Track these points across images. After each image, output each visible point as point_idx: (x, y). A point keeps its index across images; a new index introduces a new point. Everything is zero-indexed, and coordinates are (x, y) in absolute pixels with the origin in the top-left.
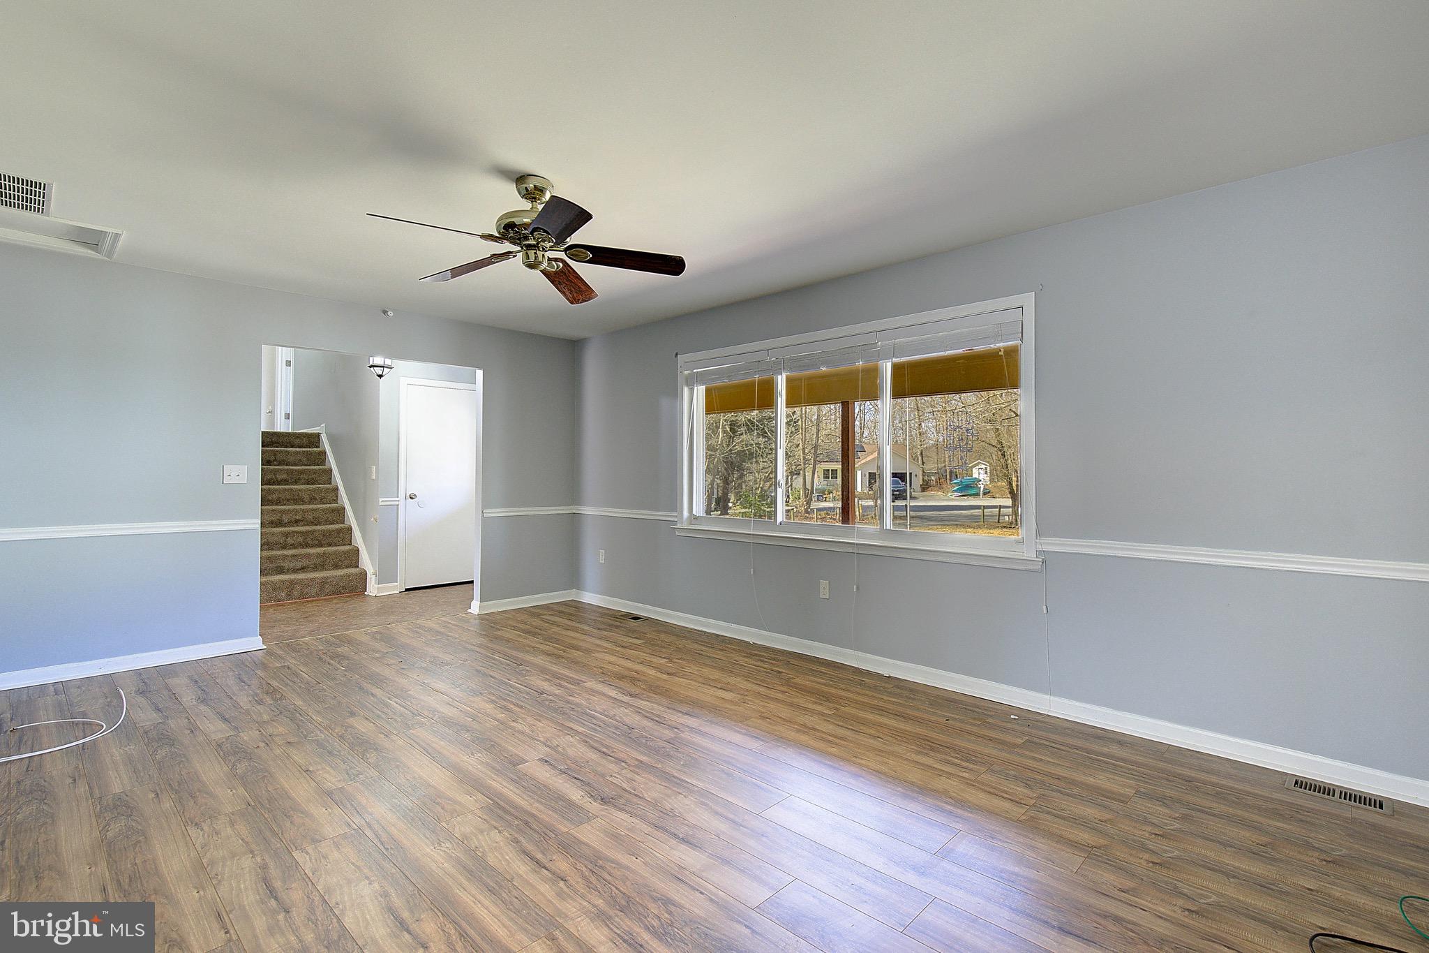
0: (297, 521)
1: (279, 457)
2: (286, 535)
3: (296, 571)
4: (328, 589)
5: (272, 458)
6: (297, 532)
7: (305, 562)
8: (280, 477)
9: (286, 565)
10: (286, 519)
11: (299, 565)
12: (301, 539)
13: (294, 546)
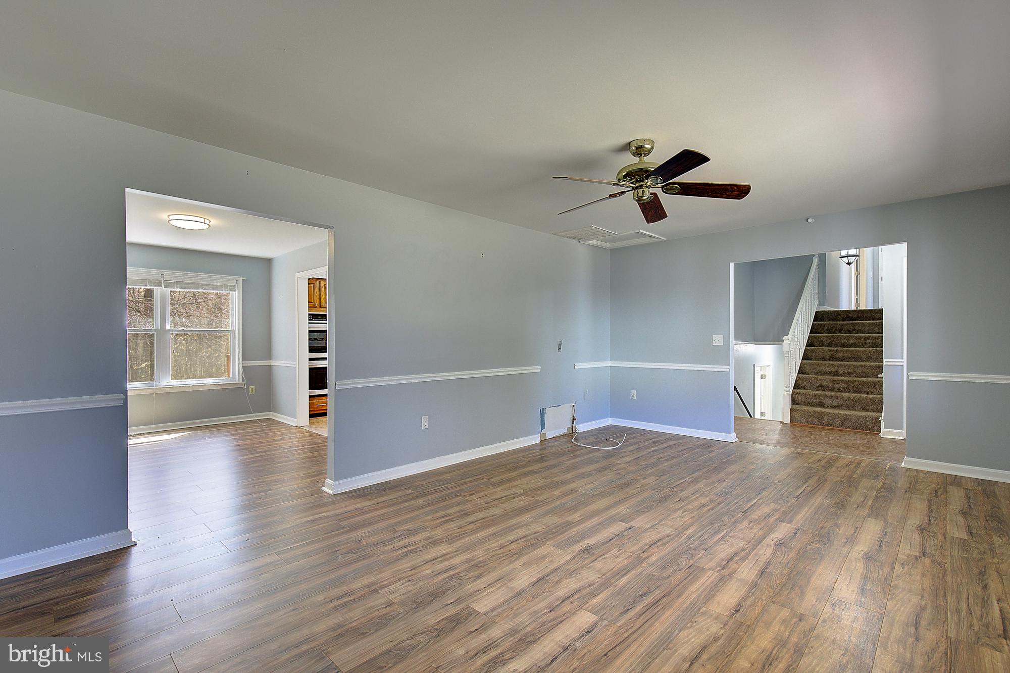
0: (849, 373)
1: (857, 327)
2: (835, 382)
3: (833, 407)
4: (848, 423)
5: (852, 328)
6: (842, 381)
7: (840, 402)
8: (851, 342)
9: (826, 402)
10: (841, 371)
11: (835, 404)
12: (845, 386)
13: (839, 390)
